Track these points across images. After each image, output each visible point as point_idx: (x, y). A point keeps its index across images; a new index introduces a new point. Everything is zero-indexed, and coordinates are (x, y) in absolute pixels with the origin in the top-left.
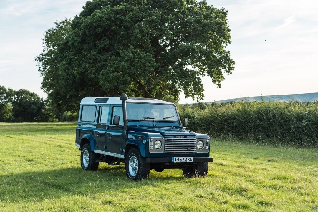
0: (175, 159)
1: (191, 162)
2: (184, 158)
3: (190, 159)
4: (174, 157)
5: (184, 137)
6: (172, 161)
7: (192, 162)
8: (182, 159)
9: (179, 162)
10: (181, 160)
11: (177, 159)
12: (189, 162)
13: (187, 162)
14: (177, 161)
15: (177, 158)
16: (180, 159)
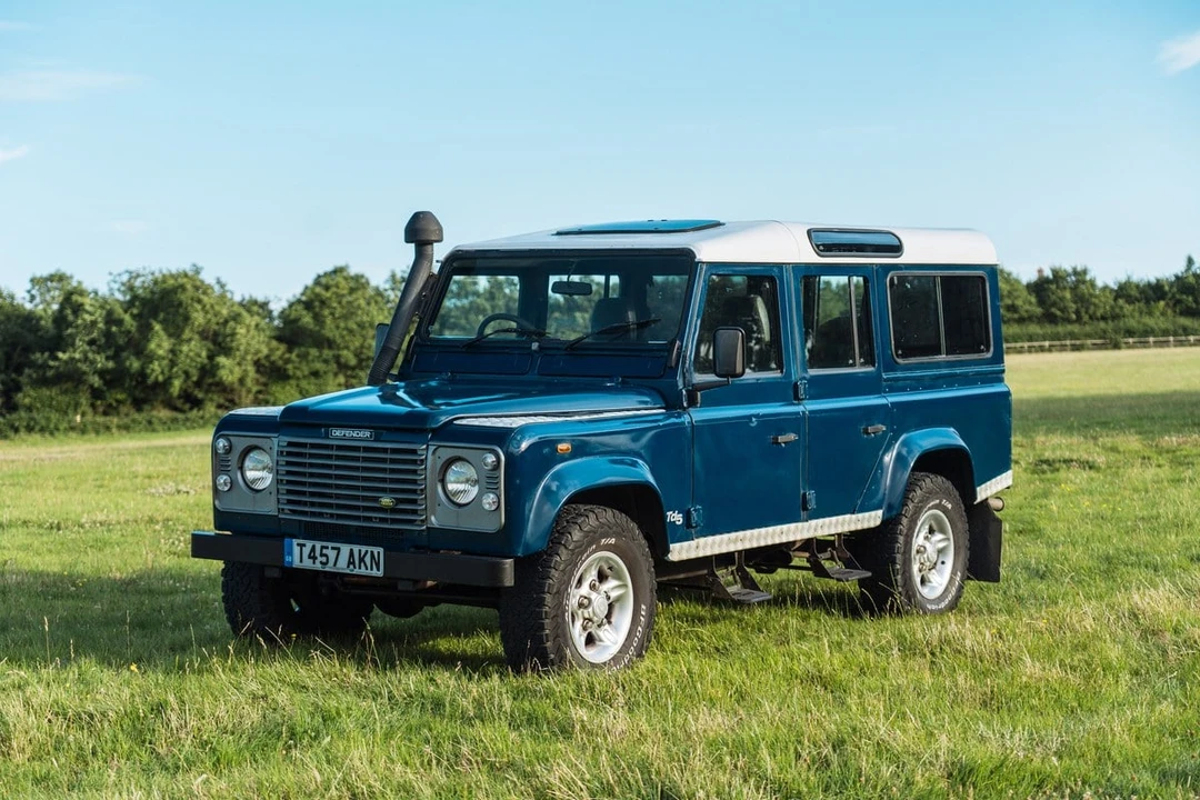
0: (296, 550)
1: (375, 573)
2: (338, 549)
3: (368, 559)
4: (295, 541)
5: (368, 434)
6: (288, 559)
7: (380, 574)
8: (332, 554)
9: (318, 566)
10: (324, 559)
11: (306, 551)
12: (363, 571)
13: (356, 571)
14: (308, 564)
15: (309, 544)
16: (322, 555)
